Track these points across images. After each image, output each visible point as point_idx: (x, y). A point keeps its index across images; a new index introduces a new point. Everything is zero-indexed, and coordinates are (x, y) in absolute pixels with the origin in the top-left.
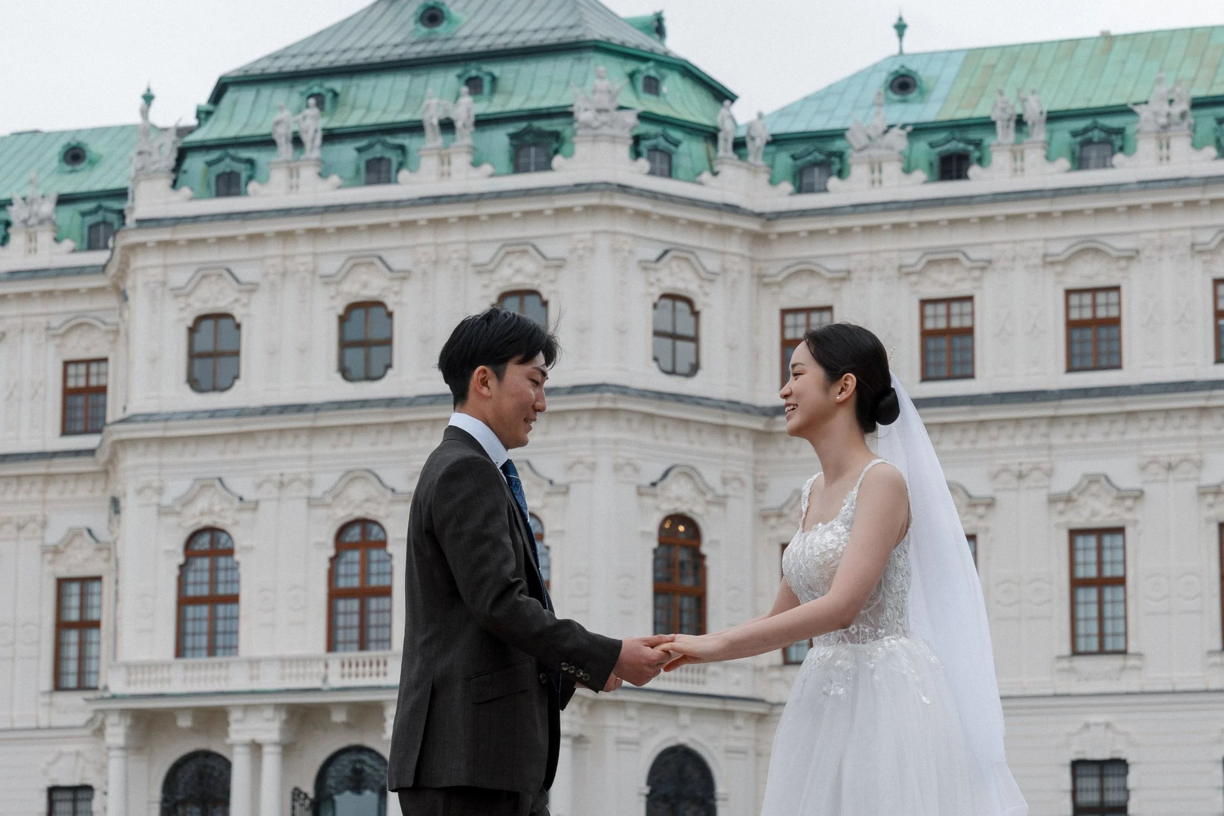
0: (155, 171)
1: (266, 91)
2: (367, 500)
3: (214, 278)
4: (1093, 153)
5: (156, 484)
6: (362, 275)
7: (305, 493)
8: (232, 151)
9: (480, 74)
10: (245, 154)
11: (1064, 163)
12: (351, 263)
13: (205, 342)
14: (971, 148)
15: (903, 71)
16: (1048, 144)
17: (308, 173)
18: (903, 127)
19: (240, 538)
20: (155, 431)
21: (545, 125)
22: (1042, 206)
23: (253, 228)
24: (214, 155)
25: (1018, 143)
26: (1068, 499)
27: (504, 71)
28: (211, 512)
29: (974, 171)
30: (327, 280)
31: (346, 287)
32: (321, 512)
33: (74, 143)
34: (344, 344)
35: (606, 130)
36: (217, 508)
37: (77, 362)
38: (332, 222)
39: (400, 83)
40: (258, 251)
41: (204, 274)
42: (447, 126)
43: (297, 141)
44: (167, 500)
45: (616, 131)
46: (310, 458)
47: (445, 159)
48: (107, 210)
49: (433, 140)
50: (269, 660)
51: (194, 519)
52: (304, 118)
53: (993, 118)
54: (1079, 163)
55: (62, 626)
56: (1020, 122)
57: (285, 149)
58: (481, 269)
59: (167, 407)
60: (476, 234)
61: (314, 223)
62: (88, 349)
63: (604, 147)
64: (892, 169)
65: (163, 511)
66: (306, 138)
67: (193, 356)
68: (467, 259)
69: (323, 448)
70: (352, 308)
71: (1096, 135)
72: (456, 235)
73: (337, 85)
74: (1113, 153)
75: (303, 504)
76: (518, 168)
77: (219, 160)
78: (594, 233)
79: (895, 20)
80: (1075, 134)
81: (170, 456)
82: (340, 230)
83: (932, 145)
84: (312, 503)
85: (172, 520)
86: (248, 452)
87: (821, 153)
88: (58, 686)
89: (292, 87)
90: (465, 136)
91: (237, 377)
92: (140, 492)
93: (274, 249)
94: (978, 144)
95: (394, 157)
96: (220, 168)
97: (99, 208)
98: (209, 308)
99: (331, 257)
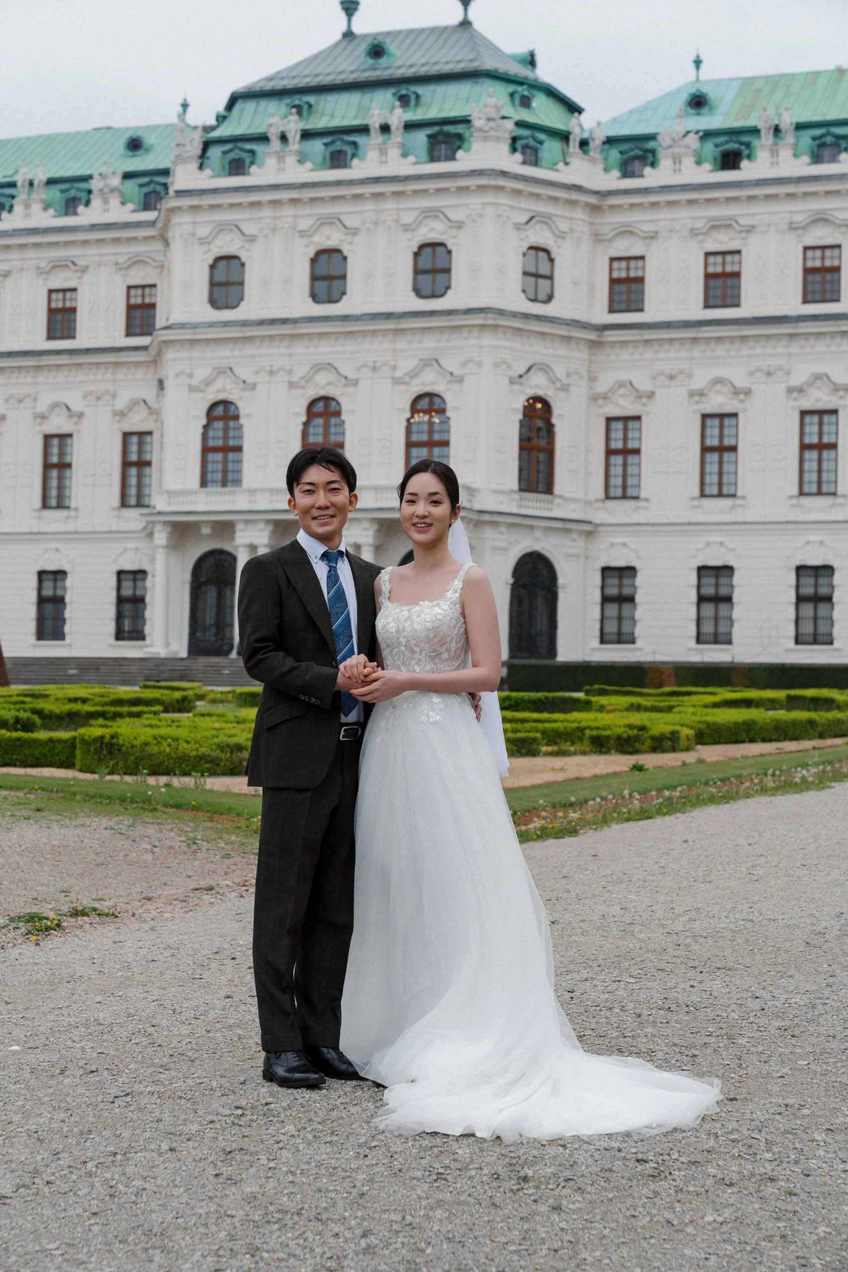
0: (188, 158)
1: (263, 103)
2: (329, 384)
3: (227, 232)
4: (826, 152)
5: (188, 371)
6: (327, 230)
7: (287, 378)
8: (240, 145)
9: (409, 93)
10: (248, 146)
11: (806, 159)
12: (319, 222)
13: (220, 276)
14: (743, 147)
15: (698, 93)
16: (795, 146)
17: (291, 160)
18: (697, 132)
19: (244, 408)
20: (187, 335)
21: (451, 129)
22: (790, 189)
24: (228, 147)
25: (775, 144)
26: (800, 390)
27: (425, 91)
28: (224, 390)
29: (744, 164)
30: (303, 234)
31: (316, 239)
32: (298, 392)
33: (134, 137)
34: (314, 278)
35: (492, 133)
36: (228, 388)
37: (136, 287)
39: (355, 98)
40: (255, 214)
41: (221, 228)
42: (385, 129)
43: (284, 138)
44: (195, 382)
45: (500, 134)
46: (291, 355)
47: (383, 151)
48: (156, 183)
49: (376, 138)
50: (263, 490)
51: (212, 395)
52: (289, 122)
53: (759, 127)
54: (817, 159)
55: (126, 464)
56: (777, 130)
57: (276, 144)
58: (406, 228)
59: (194, 319)
60: (404, 204)
61: (294, 195)
62: (143, 278)
63: (491, 145)
64: (688, 162)
65: (192, 389)
66: (290, 136)
67: (213, 284)
68: (397, 221)
69: (299, 348)
70: (319, 253)
71: (829, 140)
72: (390, 205)
73: (311, 99)
74: (840, 152)
75: (286, 385)
76: (433, 158)
77: (231, 150)
78: (483, 204)
79: (693, 57)
80: (814, 139)
81: (197, 352)
82: (313, 200)
83: (716, 146)
84: (292, 385)
85: (198, 395)
86: (249, 350)
87: (640, 150)
88: (124, 504)
89: (280, 100)
90: (397, 136)
91: (242, 299)
92: (177, 376)
93: (267, 212)
94: (748, 145)
95: (349, 150)
96: (232, 156)
97: (151, 182)
98: (224, 252)
99: (306, 218)
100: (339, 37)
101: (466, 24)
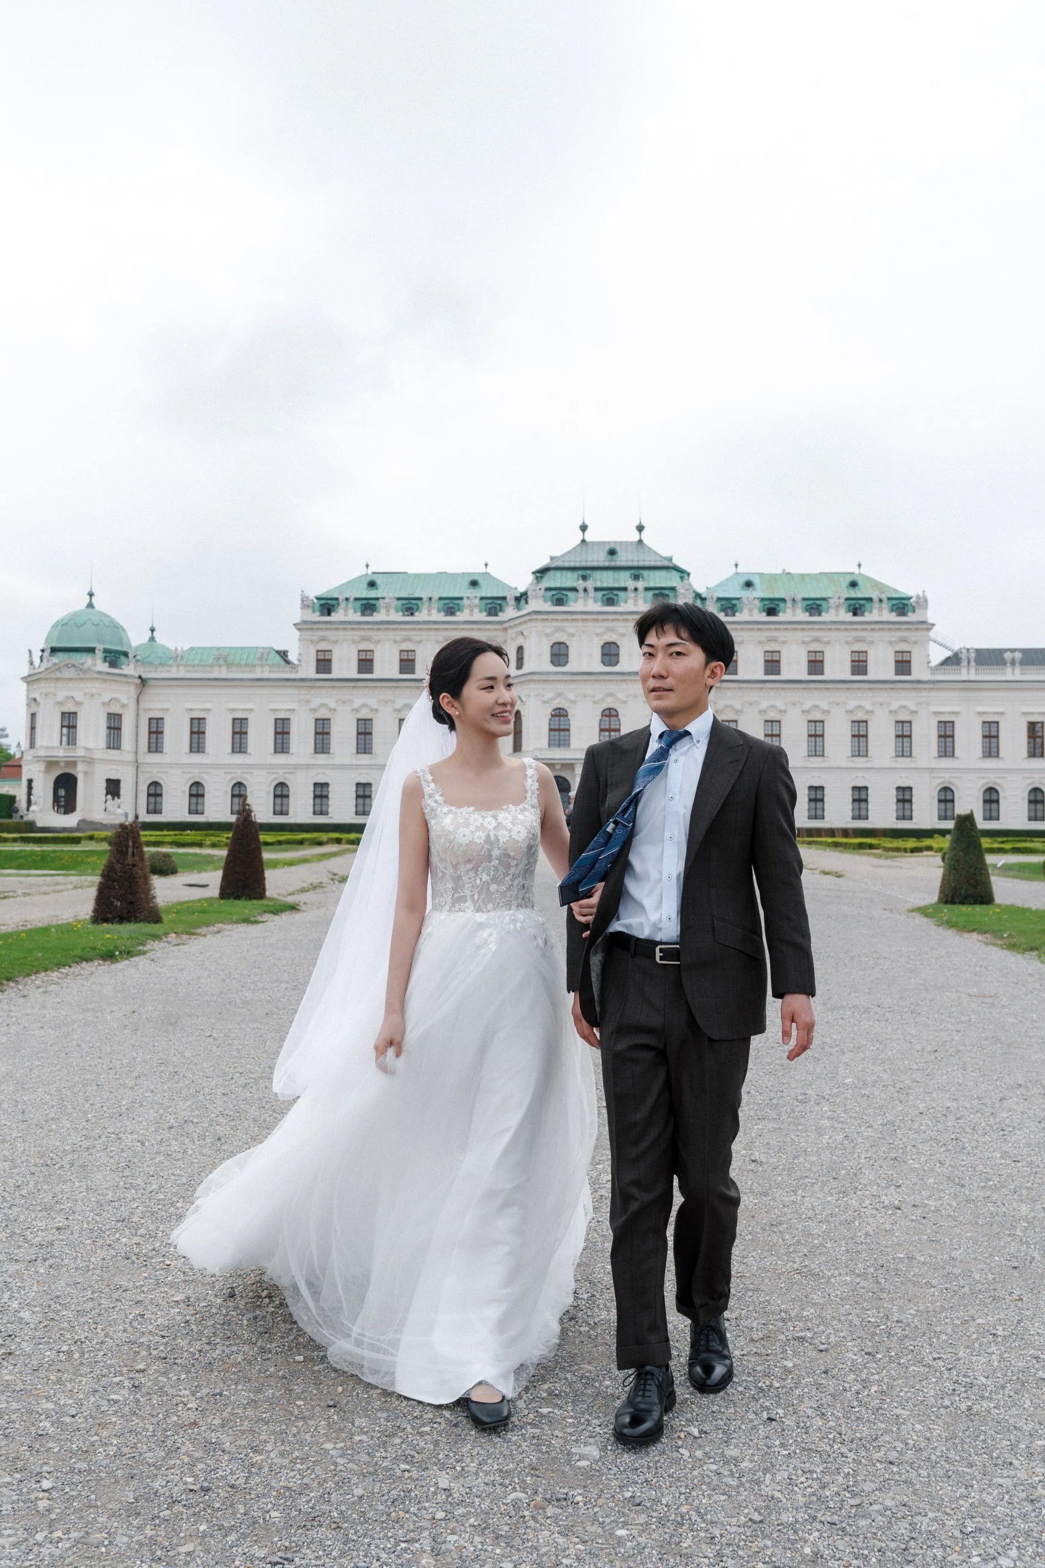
0: (538, 595)
1: (564, 573)
2: (612, 702)
3: (560, 631)
7: (592, 699)
9: (639, 574)
10: (565, 592)
11: (808, 614)
13: (556, 651)
14: (778, 607)
15: (748, 581)
17: (590, 601)
18: (758, 599)
19: (570, 712)
21: (666, 592)
23: (575, 617)
24: (554, 592)
27: (645, 573)
28: (560, 703)
30: (598, 635)
31: (605, 637)
32: (596, 706)
34: (603, 655)
36: (562, 702)
38: (601, 617)
39: (610, 573)
40: (575, 624)
41: (557, 629)
43: (585, 590)
44: (545, 699)
46: (594, 689)
47: (636, 601)
48: (496, 603)
49: (631, 594)
51: (556, 704)
57: (581, 594)
59: (545, 670)
61: (595, 617)
65: (544, 702)
66: (588, 589)
67: (553, 655)
69: (598, 686)
70: (604, 644)
71: (814, 606)
73: (589, 572)
75: (591, 703)
77: (556, 594)
79: (735, 563)
80: (807, 605)
81: (546, 686)
82: (601, 620)
84: (594, 702)
85: (547, 705)
86: (573, 686)
91: (567, 662)
92: (536, 696)
93: (580, 624)
94: (780, 606)
95: (615, 597)
96: (557, 597)
97: (493, 602)
98: (556, 641)
99: (599, 628)
100: (579, 542)
101: (640, 541)
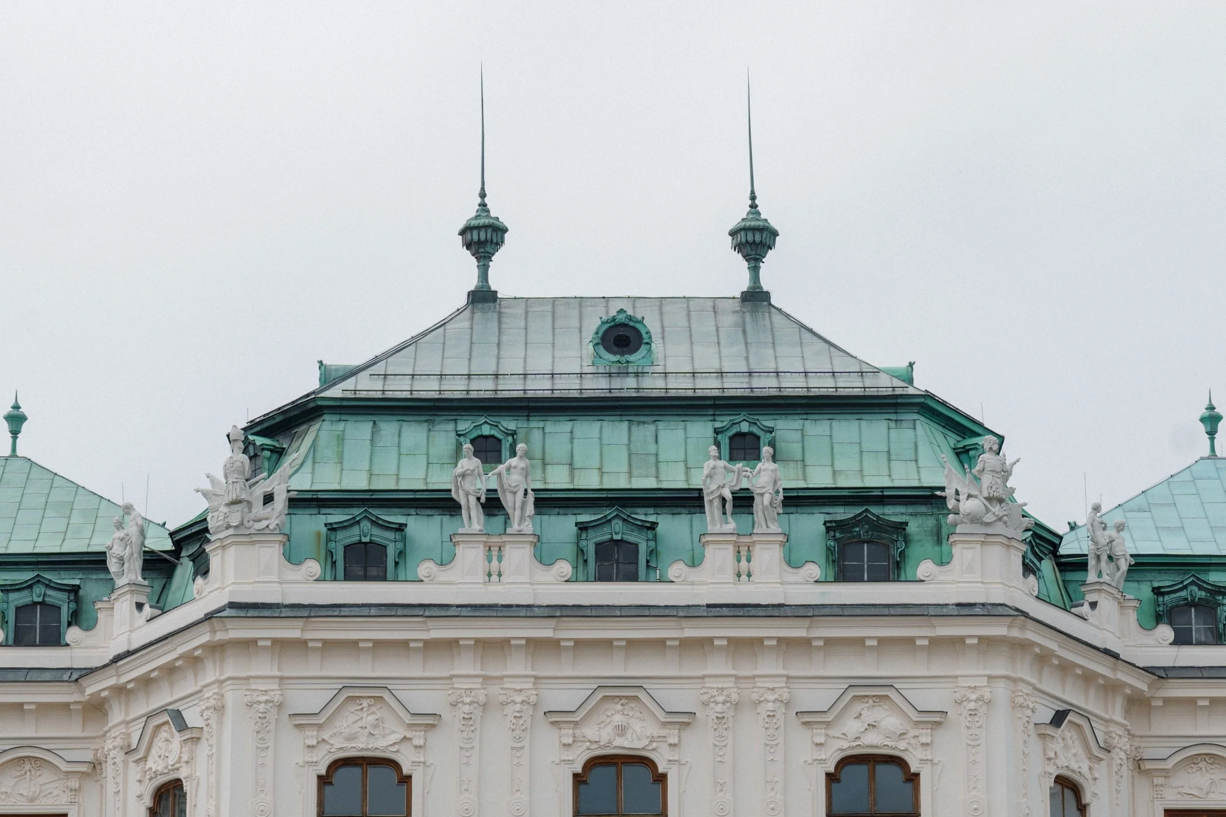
0: (260, 532)
3: (367, 703)
6: (617, 715)
9: (755, 430)
10: (395, 517)
12: (600, 695)
17: (518, 556)
24: (338, 516)
27: (784, 428)
30: (558, 718)
31: (590, 731)
35: (999, 528)
41: (350, 695)
42: (744, 501)
43: (492, 502)
47: (741, 551)
48: (49, 585)
49: (720, 521)
52: (509, 469)
57: (475, 515)
58: (811, 720)
60: (801, 667)
61: (543, 630)
62: (32, 800)
63: (995, 553)
66: (507, 501)
68: (787, 704)
70: (594, 763)
76: (845, 572)
77: (349, 524)
78: (990, 677)
79: (1206, 409)
82: (584, 645)
87: (1201, 588)
90: (772, 519)
93: (468, 666)
95: (641, 541)
96: (352, 536)
97: (38, 581)
99: (565, 684)
101: (756, 296)
